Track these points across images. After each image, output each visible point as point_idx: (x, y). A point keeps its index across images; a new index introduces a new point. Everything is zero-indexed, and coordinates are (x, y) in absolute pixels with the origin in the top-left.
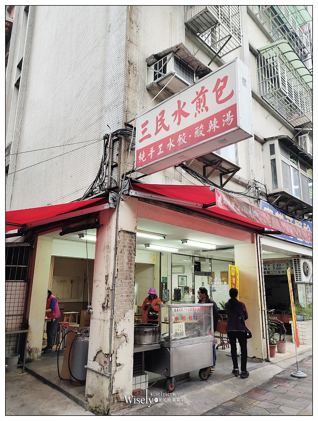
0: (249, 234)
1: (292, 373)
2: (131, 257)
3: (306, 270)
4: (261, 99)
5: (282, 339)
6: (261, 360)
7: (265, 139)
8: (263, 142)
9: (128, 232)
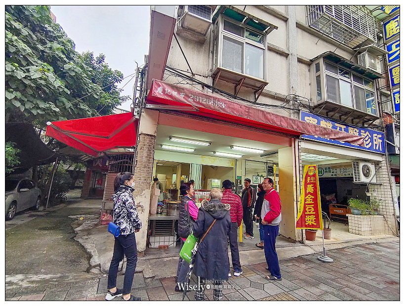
0: (287, 139)
1: (319, 257)
2: (150, 153)
3: (365, 172)
4: (309, 28)
5: (327, 227)
6: (294, 242)
7: (311, 61)
8: (309, 64)
9: (148, 135)
